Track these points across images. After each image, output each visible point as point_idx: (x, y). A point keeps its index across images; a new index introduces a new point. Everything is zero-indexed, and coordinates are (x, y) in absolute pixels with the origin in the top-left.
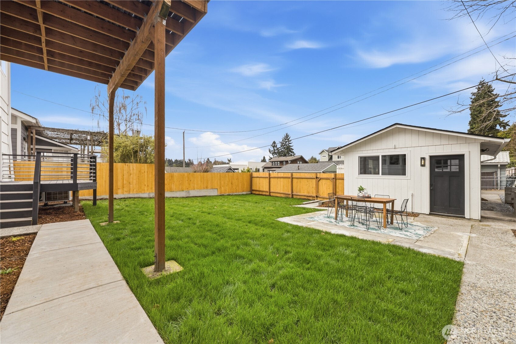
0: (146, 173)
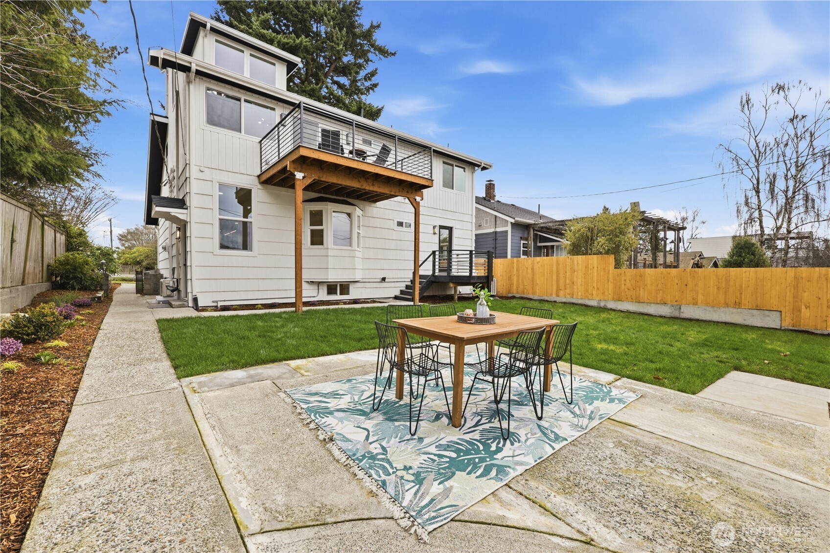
0: (595, 269)
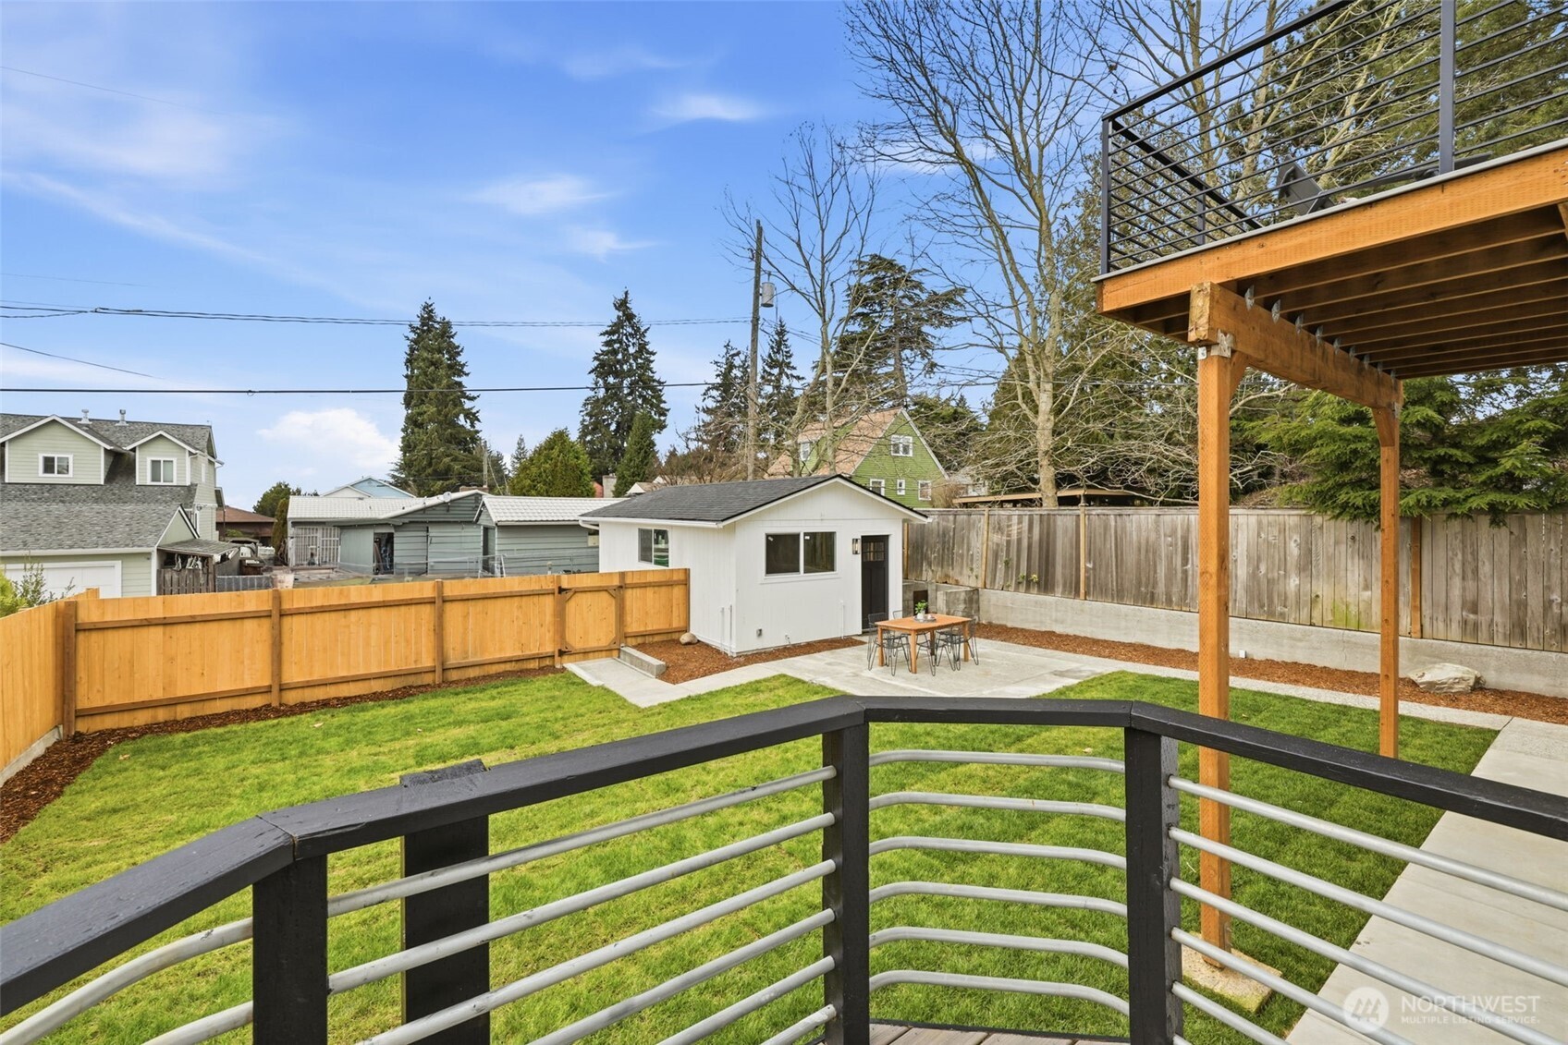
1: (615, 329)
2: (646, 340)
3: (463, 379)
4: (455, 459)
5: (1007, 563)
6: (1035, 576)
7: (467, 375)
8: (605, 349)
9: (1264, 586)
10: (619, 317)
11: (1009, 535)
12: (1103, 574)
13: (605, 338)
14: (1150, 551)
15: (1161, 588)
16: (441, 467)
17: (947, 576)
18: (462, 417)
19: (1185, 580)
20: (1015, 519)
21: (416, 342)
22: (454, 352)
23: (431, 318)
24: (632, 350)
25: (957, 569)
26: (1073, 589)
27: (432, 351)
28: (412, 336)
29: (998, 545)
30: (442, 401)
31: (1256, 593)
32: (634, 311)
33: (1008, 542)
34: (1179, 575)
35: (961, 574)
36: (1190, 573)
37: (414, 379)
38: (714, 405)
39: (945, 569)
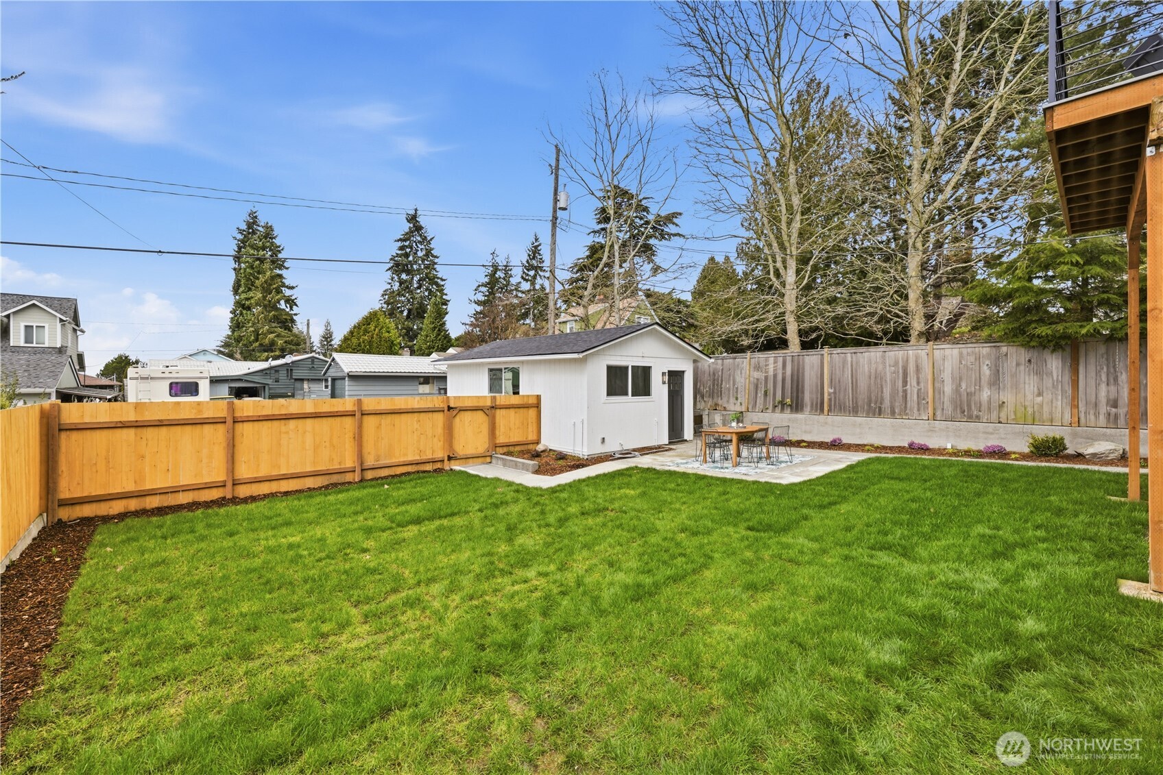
1: (407, 237)
2: (432, 246)
3: (283, 272)
4: (278, 336)
5: (766, 393)
6: (788, 401)
7: (287, 268)
8: (399, 252)
9: (964, 398)
10: (410, 228)
11: (766, 372)
12: (842, 394)
13: (400, 244)
14: (878, 378)
15: (887, 403)
16: (267, 341)
17: (716, 405)
18: (282, 302)
19: (905, 397)
20: (771, 360)
21: (243, 241)
22: (276, 250)
23: (254, 223)
24: (420, 254)
25: (725, 399)
26: (819, 408)
27: (257, 249)
28: (240, 237)
29: (758, 379)
30: (266, 290)
31: (958, 403)
32: (422, 224)
33: (766, 378)
34: (901, 394)
35: (728, 402)
36: (909, 392)
37: (242, 271)
38: (483, 298)
39: (715, 400)
